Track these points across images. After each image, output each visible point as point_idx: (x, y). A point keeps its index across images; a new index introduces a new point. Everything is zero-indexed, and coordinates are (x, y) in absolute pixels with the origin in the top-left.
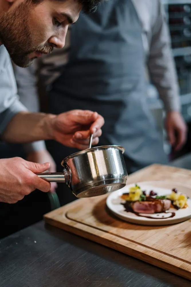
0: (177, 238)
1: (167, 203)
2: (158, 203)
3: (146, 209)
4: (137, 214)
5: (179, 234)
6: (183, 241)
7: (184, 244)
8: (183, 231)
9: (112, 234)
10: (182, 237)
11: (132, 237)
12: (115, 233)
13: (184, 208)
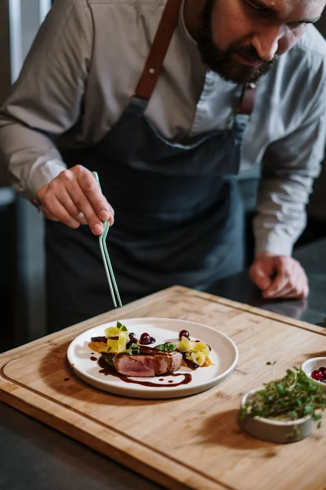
0: (189, 427)
1: (177, 357)
2: (161, 358)
3: (139, 370)
4: (124, 378)
5: (195, 419)
6: (200, 433)
7: (198, 439)
8: (203, 413)
9: (76, 411)
10: (198, 425)
11: (111, 419)
12: (82, 410)
13: (204, 365)
